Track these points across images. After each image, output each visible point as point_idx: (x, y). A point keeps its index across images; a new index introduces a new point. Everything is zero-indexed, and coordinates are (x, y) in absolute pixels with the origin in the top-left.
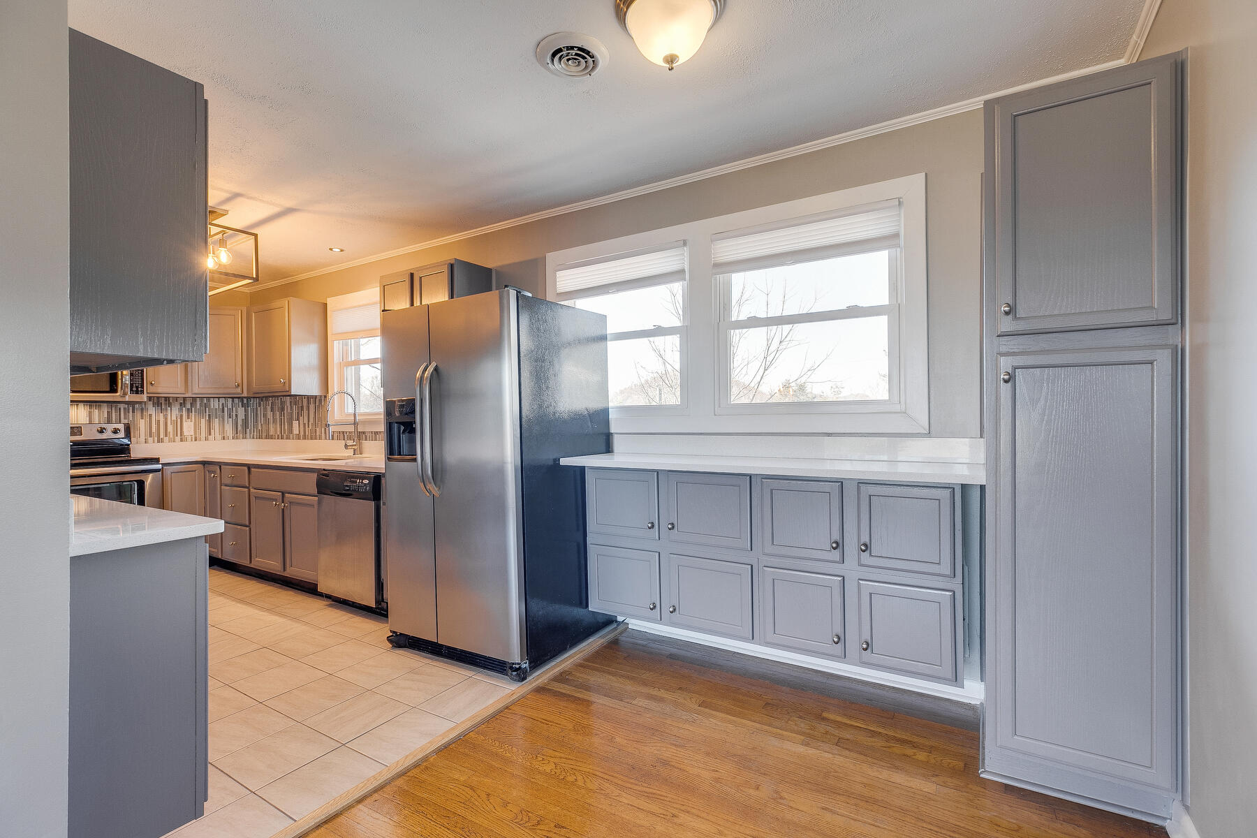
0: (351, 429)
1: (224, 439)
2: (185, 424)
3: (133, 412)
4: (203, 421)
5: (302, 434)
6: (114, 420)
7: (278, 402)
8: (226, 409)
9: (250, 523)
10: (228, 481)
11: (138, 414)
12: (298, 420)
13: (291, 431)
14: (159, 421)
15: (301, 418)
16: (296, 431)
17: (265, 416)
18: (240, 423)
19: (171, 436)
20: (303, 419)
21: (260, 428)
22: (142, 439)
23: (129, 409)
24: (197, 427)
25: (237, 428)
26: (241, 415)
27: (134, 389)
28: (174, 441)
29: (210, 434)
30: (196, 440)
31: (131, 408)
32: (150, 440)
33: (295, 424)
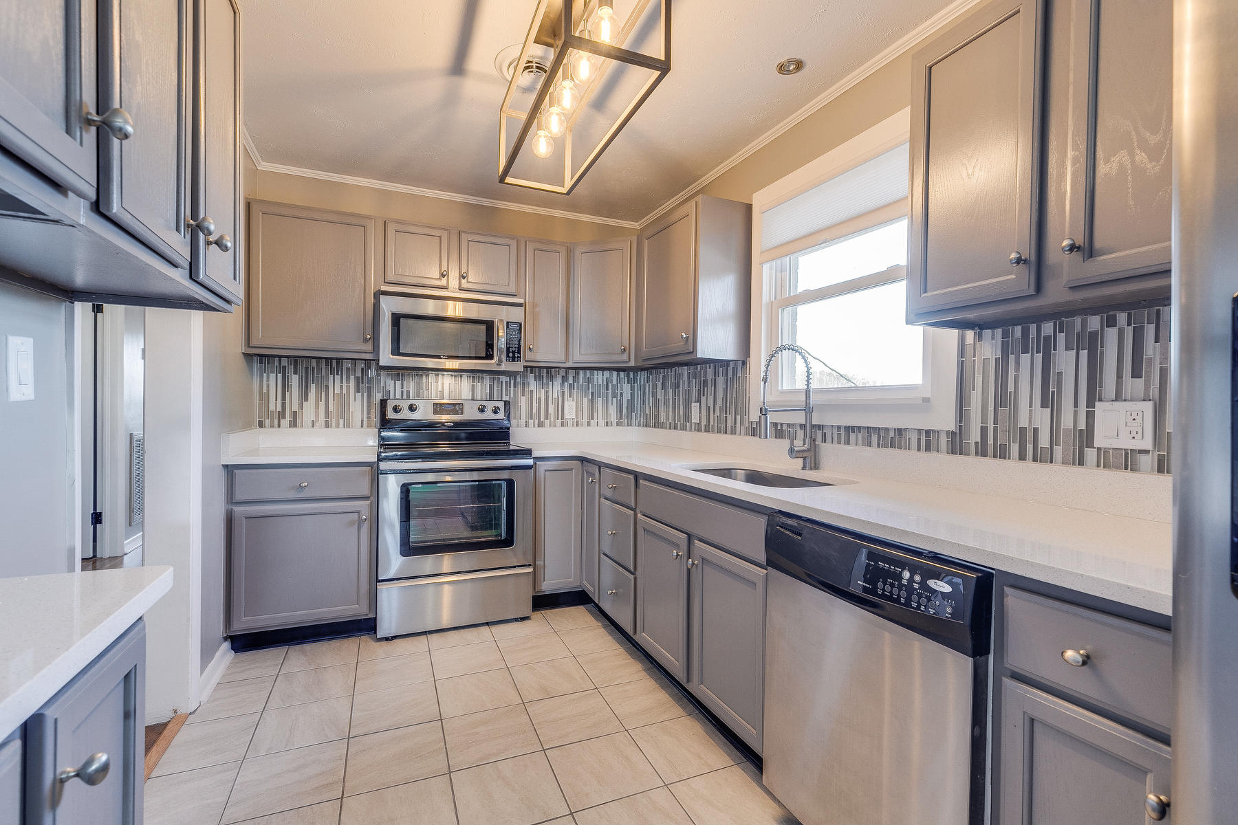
0: (800, 418)
1: (607, 425)
2: (566, 402)
3: (515, 387)
4: (585, 400)
5: (704, 422)
6: (495, 396)
7: (672, 373)
8: (610, 385)
9: (635, 568)
10: (608, 493)
11: (519, 389)
12: (699, 401)
13: (688, 417)
14: (540, 399)
15: (703, 399)
16: (695, 418)
17: (654, 395)
18: (625, 405)
19: (552, 420)
20: (708, 400)
21: (648, 412)
22: (523, 422)
23: (510, 383)
24: (579, 409)
25: (622, 412)
26: (627, 396)
27: (511, 355)
28: (555, 426)
29: (593, 419)
30: (577, 425)
31: (512, 382)
32: (531, 422)
33: (695, 406)
